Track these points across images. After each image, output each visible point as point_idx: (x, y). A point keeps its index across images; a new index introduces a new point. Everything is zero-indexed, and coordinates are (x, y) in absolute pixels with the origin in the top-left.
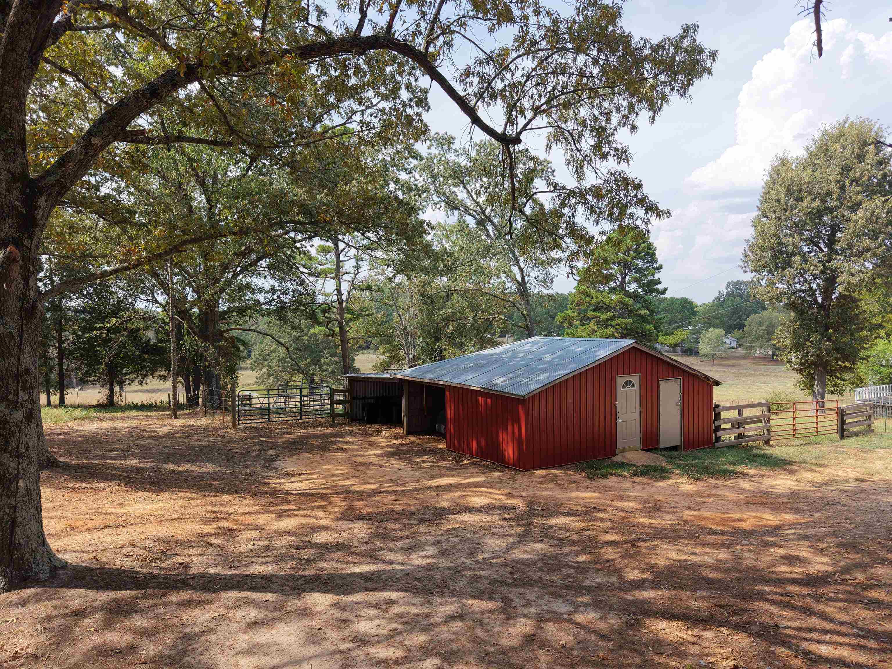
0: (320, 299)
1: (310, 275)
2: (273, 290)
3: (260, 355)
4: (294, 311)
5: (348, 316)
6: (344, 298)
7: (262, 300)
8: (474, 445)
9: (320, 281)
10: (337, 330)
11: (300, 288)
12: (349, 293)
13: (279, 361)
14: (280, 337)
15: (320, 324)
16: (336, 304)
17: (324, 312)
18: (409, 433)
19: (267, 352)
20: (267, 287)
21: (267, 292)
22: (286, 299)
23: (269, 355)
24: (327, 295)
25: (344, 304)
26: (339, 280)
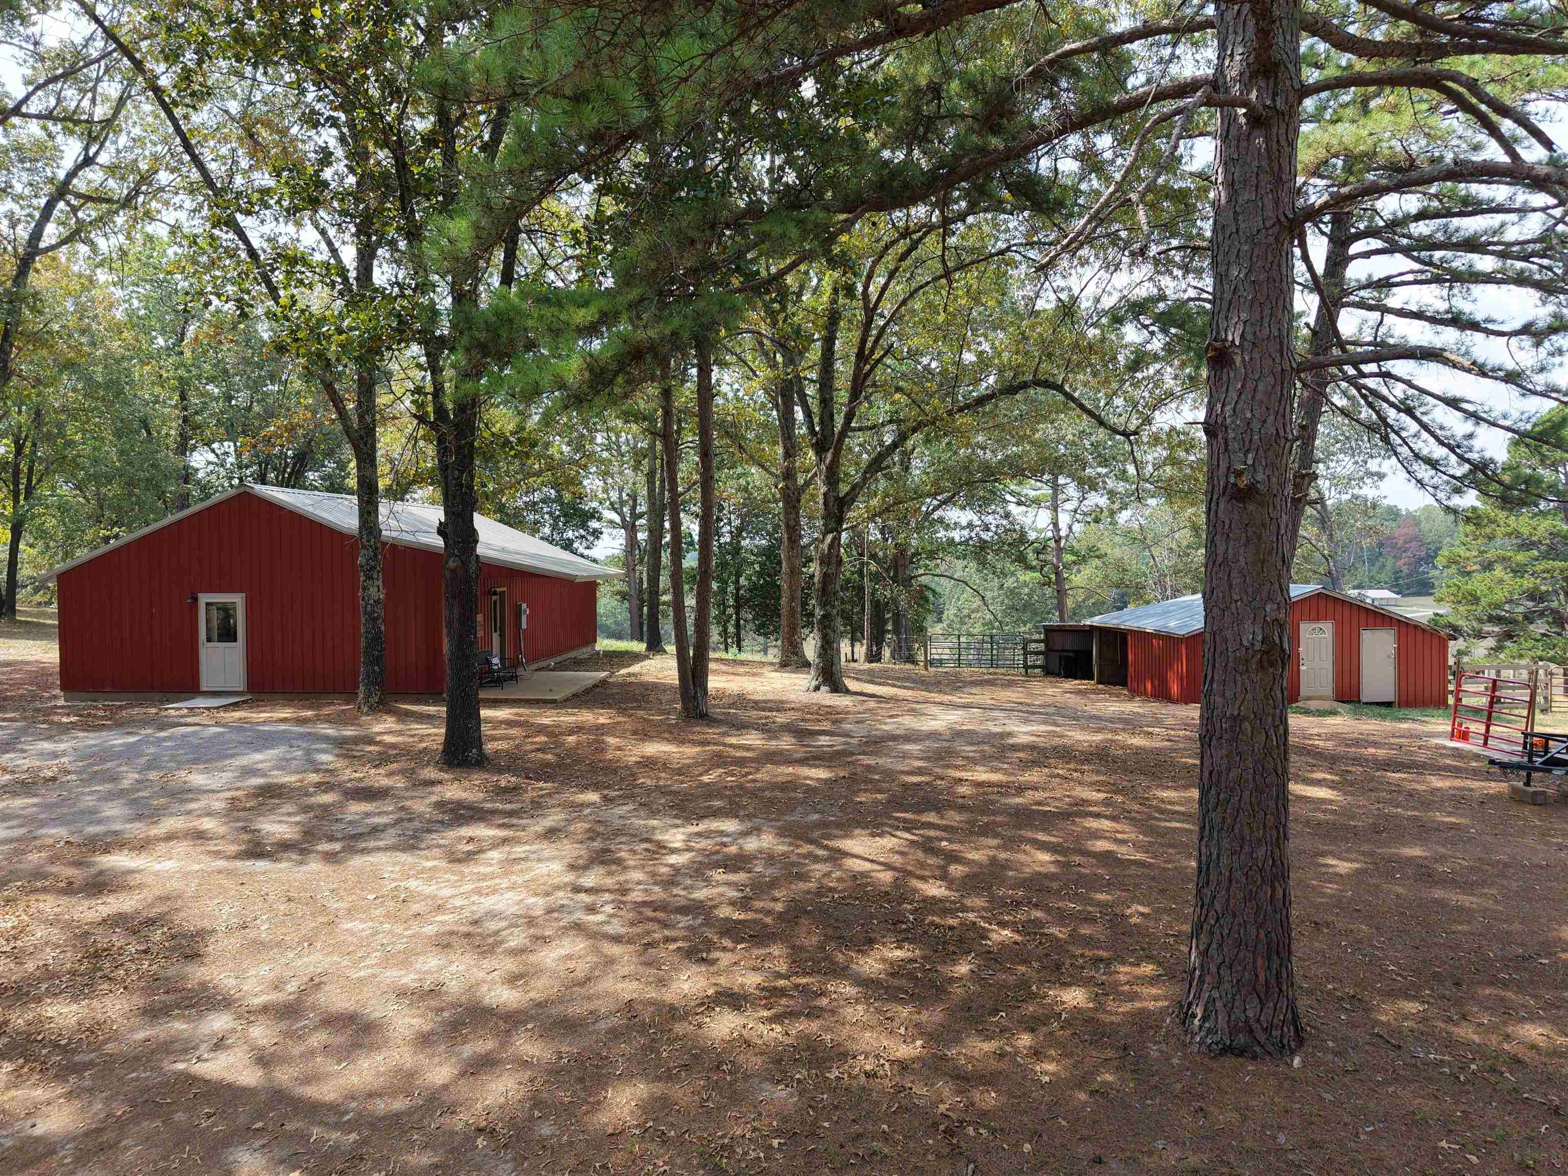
0: (1032, 536)
1: (1019, 503)
2: (970, 526)
3: (956, 615)
4: (997, 552)
5: (1069, 558)
6: (1063, 533)
7: (957, 539)
8: (1149, 686)
9: (1032, 511)
10: (1053, 577)
11: (1004, 522)
12: (1070, 528)
13: (984, 625)
14: (986, 589)
15: (1032, 568)
16: (1052, 544)
17: (1038, 552)
18: (1099, 682)
19: (966, 612)
20: (964, 523)
21: (963, 528)
22: (986, 536)
23: (969, 616)
24: (1040, 531)
25: (1063, 542)
26: (1056, 510)
